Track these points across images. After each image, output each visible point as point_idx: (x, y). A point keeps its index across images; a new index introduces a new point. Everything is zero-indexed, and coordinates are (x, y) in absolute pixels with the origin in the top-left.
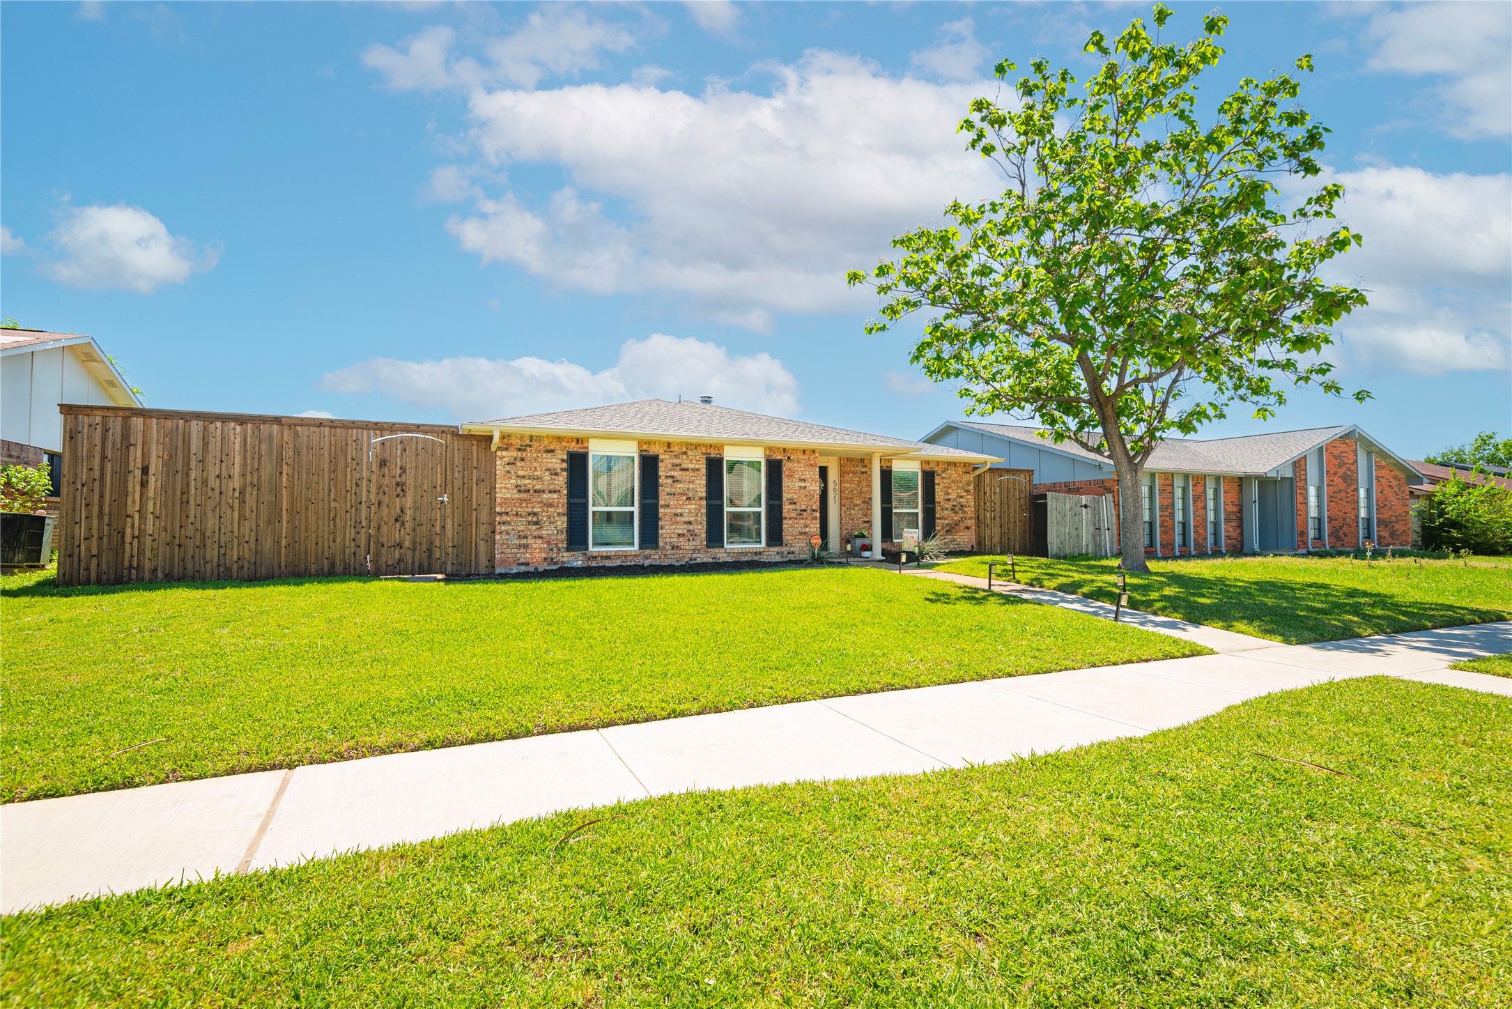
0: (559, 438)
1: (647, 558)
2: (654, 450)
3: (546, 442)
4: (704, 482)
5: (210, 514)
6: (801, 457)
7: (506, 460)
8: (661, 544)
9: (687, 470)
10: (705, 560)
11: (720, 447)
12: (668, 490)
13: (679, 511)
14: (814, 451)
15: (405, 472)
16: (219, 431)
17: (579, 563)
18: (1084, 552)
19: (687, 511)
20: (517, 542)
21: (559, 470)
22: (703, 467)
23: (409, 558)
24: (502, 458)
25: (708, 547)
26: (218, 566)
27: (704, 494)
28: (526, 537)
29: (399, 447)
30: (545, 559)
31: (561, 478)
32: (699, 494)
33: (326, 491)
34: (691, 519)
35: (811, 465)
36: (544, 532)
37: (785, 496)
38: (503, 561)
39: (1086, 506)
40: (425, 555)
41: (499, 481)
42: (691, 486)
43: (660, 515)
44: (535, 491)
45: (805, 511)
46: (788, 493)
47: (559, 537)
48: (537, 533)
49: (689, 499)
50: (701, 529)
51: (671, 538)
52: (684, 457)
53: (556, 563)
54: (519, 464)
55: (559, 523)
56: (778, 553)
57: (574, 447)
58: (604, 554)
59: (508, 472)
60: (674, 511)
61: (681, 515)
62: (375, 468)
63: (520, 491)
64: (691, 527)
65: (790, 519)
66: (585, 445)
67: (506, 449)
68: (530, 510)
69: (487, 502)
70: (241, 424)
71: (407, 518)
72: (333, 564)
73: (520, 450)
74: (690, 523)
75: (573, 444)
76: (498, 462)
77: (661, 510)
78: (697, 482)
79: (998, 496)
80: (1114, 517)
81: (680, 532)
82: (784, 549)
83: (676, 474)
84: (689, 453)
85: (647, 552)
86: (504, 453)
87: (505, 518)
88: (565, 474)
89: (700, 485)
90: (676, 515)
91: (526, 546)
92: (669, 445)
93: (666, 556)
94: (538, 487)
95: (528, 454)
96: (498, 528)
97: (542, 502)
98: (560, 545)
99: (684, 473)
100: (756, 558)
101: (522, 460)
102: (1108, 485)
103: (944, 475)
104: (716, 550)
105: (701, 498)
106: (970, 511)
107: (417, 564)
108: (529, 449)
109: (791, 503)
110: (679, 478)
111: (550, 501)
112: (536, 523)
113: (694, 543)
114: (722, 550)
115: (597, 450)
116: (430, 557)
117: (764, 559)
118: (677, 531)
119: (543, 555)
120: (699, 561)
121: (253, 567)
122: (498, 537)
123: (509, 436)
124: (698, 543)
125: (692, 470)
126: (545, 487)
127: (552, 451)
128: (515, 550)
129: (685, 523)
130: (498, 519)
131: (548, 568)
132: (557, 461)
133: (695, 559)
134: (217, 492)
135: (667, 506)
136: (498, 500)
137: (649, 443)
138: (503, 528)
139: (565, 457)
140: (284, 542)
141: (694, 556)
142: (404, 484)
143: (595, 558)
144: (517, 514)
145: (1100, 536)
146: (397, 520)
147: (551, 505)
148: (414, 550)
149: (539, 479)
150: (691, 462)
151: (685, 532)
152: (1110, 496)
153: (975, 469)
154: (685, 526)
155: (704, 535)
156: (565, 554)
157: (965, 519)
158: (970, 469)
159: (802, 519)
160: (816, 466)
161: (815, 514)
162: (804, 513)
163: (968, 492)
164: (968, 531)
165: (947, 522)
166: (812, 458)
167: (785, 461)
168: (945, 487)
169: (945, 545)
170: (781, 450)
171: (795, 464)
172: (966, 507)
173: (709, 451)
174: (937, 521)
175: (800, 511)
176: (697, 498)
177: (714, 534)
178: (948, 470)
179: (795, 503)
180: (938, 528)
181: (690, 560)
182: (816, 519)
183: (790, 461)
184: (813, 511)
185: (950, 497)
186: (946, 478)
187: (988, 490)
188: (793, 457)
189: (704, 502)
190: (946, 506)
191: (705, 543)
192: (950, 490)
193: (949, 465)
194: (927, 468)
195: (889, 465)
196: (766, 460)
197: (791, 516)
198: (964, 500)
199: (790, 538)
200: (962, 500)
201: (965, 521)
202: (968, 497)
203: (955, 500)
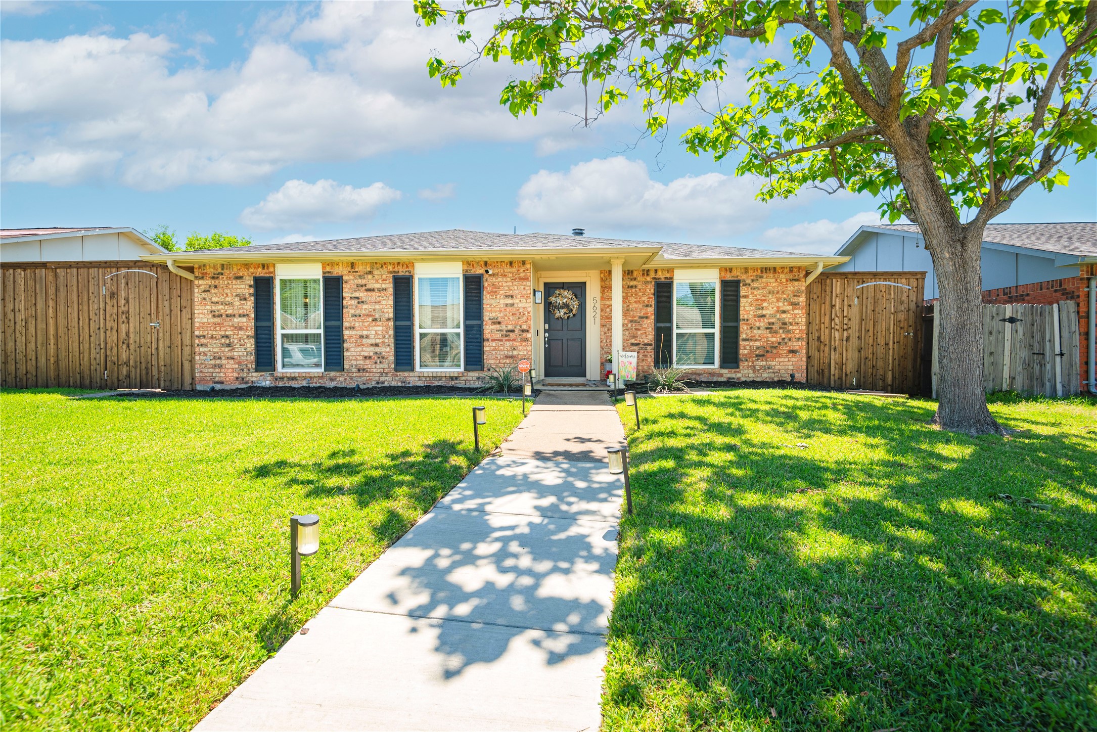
0: (246, 265)
1: (332, 380)
2: (337, 271)
3: (235, 270)
4: (391, 302)
5: (9, 338)
6: (508, 269)
7: (202, 287)
8: (346, 366)
9: (373, 290)
10: (394, 384)
11: (410, 264)
12: (352, 311)
13: (365, 333)
14: (524, 263)
15: (128, 302)
16: (12, 276)
17: (267, 383)
18: (1005, 387)
19: (373, 332)
20: (213, 362)
21: (247, 296)
22: (390, 286)
23: (133, 375)
24: (199, 286)
25: (396, 370)
26: (16, 377)
27: (391, 315)
28: (220, 358)
29: (123, 281)
30: (237, 378)
31: (249, 303)
32: (387, 316)
33: (76, 319)
34: (378, 341)
36: (235, 354)
37: (487, 315)
38: (202, 380)
39: (1012, 320)
40: (144, 372)
41: (197, 307)
42: (377, 307)
43: (345, 337)
44: (227, 316)
45: (512, 331)
46: (491, 311)
47: (248, 358)
48: (229, 354)
49: (375, 320)
50: (388, 351)
51: (357, 360)
52: (370, 276)
53: (247, 383)
54: (213, 291)
55: (248, 345)
56: (478, 378)
57: (260, 273)
58: (288, 375)
59: (204, 299)
60: (359, 333)
61: (367, 337)
62: (108, 300)
63: (214, 316)
64: (378, 349)
65: (493, 340)
66: (271, 269)
67: (202, 278)
68: (223, 333)
69: (189, 326)
70: (24, 270)
71: (131, 341)
72: (82, 378)
73: (213, 278)
74: (377, 345)
75: (260, 270)
76: (196, 291)
77: (346, 332)
78: (384, 302)
79: (855, 310)
80: (1076, 338)
81: (366, 354)
82: (485, 374)
83: (361, 294)
84: (376, 272)
85: (333, 374)
86: (201, 282)
87: (203, 341)
88: (252, 298)
89: (386, 306)
90: (361, 337)
91: (220, 366)
92: (353, 265)
93: (351, 378)
94: (229, 312)
95: (221, 282)
96: (197, 349)
97: (233, 326)
98: (250, 366)
99: (370, 293)
100: (452, 383)
101: (216, 287)
102: (1069, 287)
103: (755, 285)
104: (406, 374)
105: (389, 319)
106: (799, 328)
107: (138, 379)
108: (221, 277)
109: (494, 323)
110: (364, 299)
111: (240, 325)
112: (229, 345)
113: (382, 366)
114: (411, 374)
115: (282, 272)
116: (147, 374)
117: (461, 384)
118: (362, 353)
119: (235, 375)
120: (386, 384)
121: (34, 379)
122: (197, 358)
123: (204, 266)
124: (386, 366)
125: (379, 290)
126: (236, 312)
127: (240, 278)
128: (211, 370)
129: (372, 345)
130: (197, 341)
131: (240, 387)
132: (245, 288)
133: (383, 382)
134: (12, 322)
135: (352, 328)
136: (197, 325)
137: (332, 264)
138: (202, 349)
139: (252, 283)
140: (52, 360)
141: (382, 379)
142: (128, 312)
143: (282, 378)
144: (212, 337)
145: (1042, 365)
146: (123, 343)
147: (241, 329)
148: (136, 368)
149: (230, 304)
150: (377, 281)
151: (372, 354)
152: (1070, 305)
153: (807, 274)
154: (372, 349)
155: (392, 358)
156: (254, 374)
157: (790, 340)
158: (801, 275)
159: (509, 340)
160: (527, 279)
161: (525, 335)
162: (511, 334)
163: (795, 305)
164: (794, 357)
165: (758, 344)
166: (521, 270)
167: (486, 276)
168: (757, 300)
169: (754, 372)
170: (482, 263)
171: (500, 279)
172: (791, 324)
173: (396, 269)
174: (742, 343)
175: (507, 331)
176: (383, 319)
177: (404, 358)
178: (762, 277)
179: (499, 323)
180: (743, 352)
181: (378, 383)
182: (526, 340)
183: (493, 275)
184: (523, 331)
185: (764, 312)
186: (758, 288)
187: (838, 302)
188: (496, 271)
189: (391, 324)
190: (757, 324)
191: (393, 366)
192: (765, 304)
193: (765, 270)
194: (729, 277)
195: (668, 275)
196: (464, 275)
197: (494, 337)
198: (789, 316)
199: (492, 362)
200: (784, 316)
201: (789, 343)
202: (796, 312)
203: (772, 316)
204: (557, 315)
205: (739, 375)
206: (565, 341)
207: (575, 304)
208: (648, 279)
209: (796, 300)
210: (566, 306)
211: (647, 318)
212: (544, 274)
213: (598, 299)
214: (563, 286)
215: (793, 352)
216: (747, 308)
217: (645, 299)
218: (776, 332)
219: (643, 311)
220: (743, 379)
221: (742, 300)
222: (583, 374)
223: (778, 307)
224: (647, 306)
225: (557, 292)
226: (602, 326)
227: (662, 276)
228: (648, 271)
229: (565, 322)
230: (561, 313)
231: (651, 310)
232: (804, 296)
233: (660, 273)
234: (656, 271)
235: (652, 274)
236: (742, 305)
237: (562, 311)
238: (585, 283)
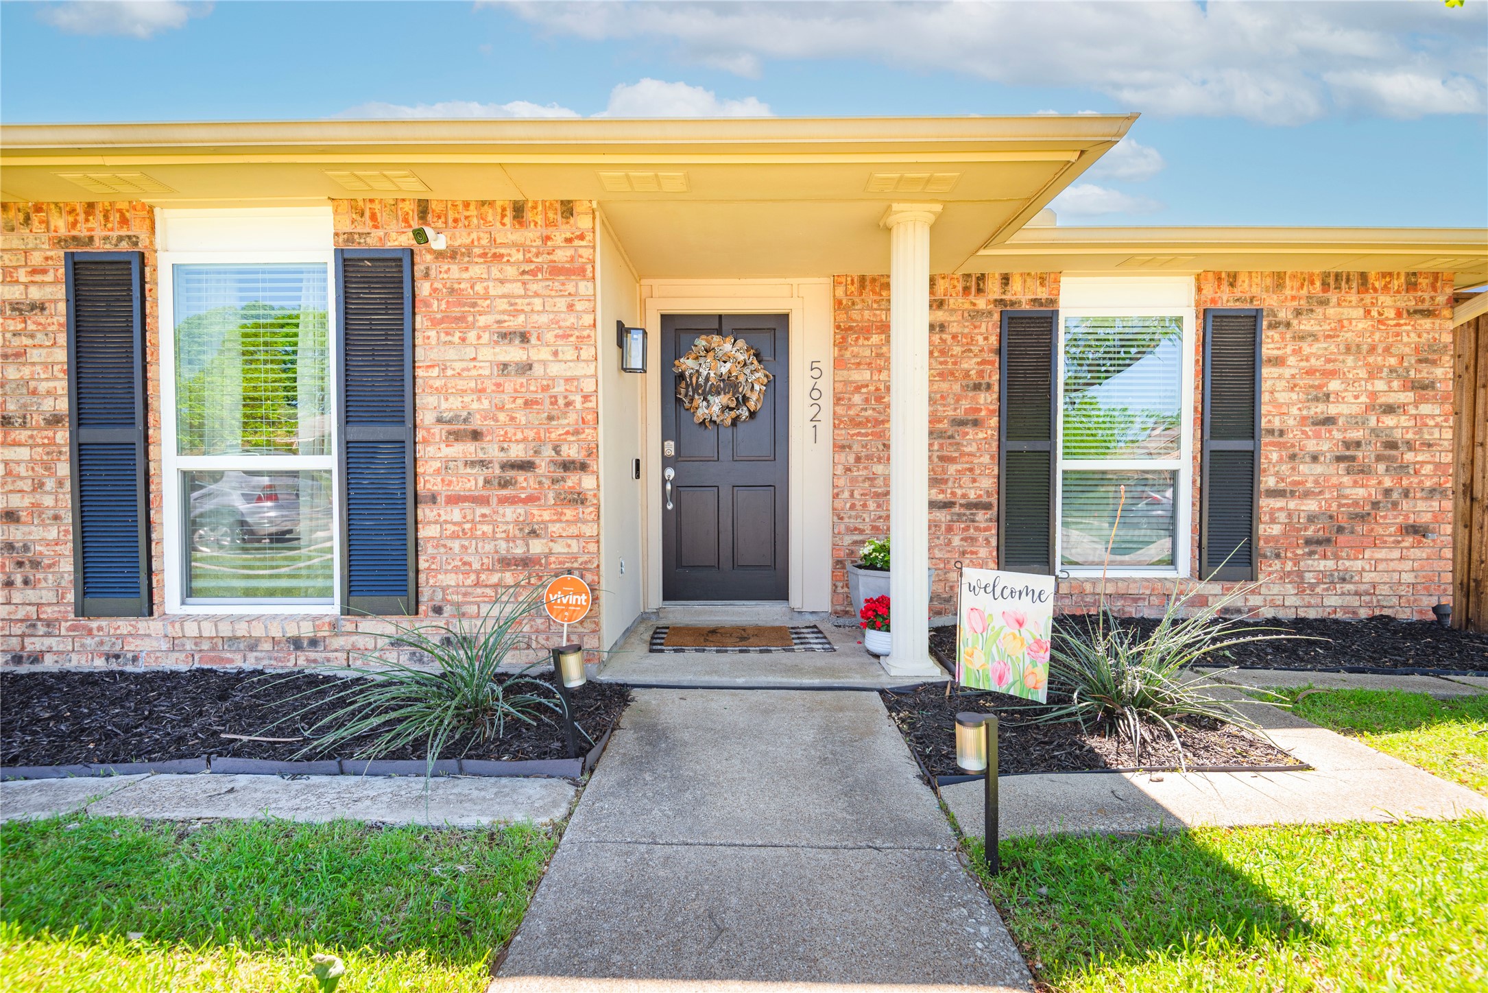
4: (61, 355)
6: (508, 234)
10: (75, 663)
11: (135, 212)
14: (568, 209)
22: (55, 293)
25: (81, 611)
27: (63, 405)
32: (48, 405)
34: (15, 502)
35: (556, 270)
37: (429, 406)
42: (8, 373)
45: (526, 466)
46: (443, 392)
50: (59, 540)
56: (397, 643)
64: (15, 534)
65: (454, 500)
74: (14, 516)
78: (35, 355)
82: (428, 627)
89: (43, 368)
100: (298, 661)
103: (1306, 325)
104: (124, 625)
105: (54, 421)
109: (457, 436)
113: (31, 596)
114: (143, 625)
117: (332, 665)
120: (49, 664)
124: (48, 596)
125: (11, 309)
133: (36, 658)
141: (33, 644)
150: (10, 277)
155: (67, 566)
157: (1406, 494)
158: (1441, 299)
159: (513, 501)
160: (579, 272)
161: (572, 480)
162: (521, 477)
163: (1422, 388)
164: (1418, 545)
165: (1311, 506)
166: (559, 237)
167: (424, 260)
168: (1310, 372)
169: (1300, 592)
170: (409, 207)
171: (477, 270)
172: (1410, 446)
173: (82, 231)
174: (1265, 504)
175: (504, 467)
176: (37, 419)
177: (110, 565)
178: (1324, 303)
179: (476, 435)
180: (1267, 530)
181: (18, 659)
182: (579, 499)
183: (451, 254)
184: (567, 466)
185: (1332, 410)
186: (1314, 336)
188: (462, 239)
189: (62, 436)
190: (1311, 446)
191: (70, 597)
192: (1334, 385)
194: (1226, 300)
195: (1042, 294)
196: (339, 252)
197: (458, 488)
198: (1404, 421)
199: (450, 580)
200: (1389, 421)
201: (1405, 505)
202: (1425, 409)
203: (1357, 421)
204: (702, 412)
205: (1255, 601)
206: (725, 492)
207: (755, 380)
208: (981, 303)
209: (1425, 373)
210: (729, 384)
211: (976, 423)
212: (661, 285)
213: (827, 365)
214: (719, 324)
215: (1417, 531)
216: (1282, 397)
217: (970, 364)
218: (1364, 471)
219: (965, 404)
220: (1268, 613)
221: (1266, 371)
222: (780, 592)
223: (1373, 395)
224: (977, 387)
225: (701, 342)
226: (839, 447)
227: (1023, 295)
228: (982, 278)
229: (726, 434)
230: (714, 407)
231: (988, 400)
232: (1447, 360)
233: (1016, 285)
234: (1006, 279)
235: (994, 289)
236: (1266, 386)
237: (717, 402)
238: (783, 319)
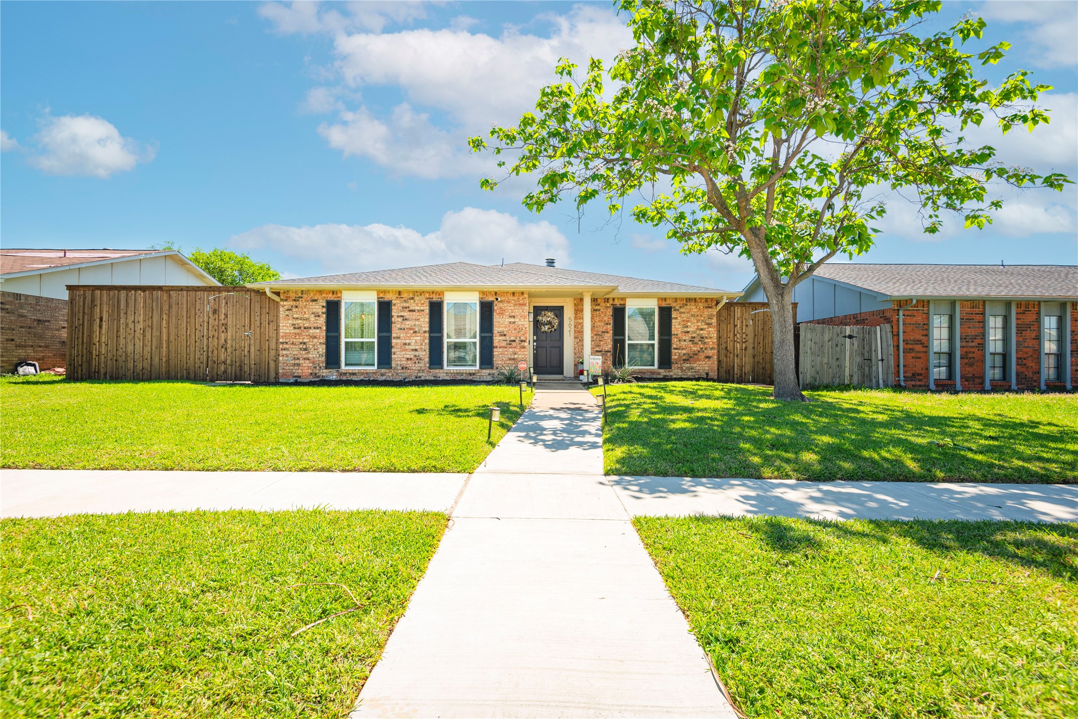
0: (320, 291)
1: (382, 375)
2: (388, 297)
3: (312, 295)
4: (427, 320)
5: (129, 342)
6: (511, 298)
7: (286, 307)
8: (393, 365)
9: (414, 311)
10: (428, 378)
11: (441, 293)
12: (399, 326)
13: (408, 341)
14: (523, 293)
15: (227, 317)
16: (133, 296)
17: (334, 377)
18: (847, 382)
19: (414, 341)
20: (293, 362)
21: (320, 314)
22: (427, 309)
23: (229, 371)
24: (283, 306)
25: (430, 368)
26: (134, 372)
27: (427, 329)
28: (298, 359)
29: (224, 301)
30: (311, 374)
31: (322, 319)
32: (424, 329)
33: (185, 329)
34: (417, 347)
35: (520, 305)
36: (310, 356)
37: (496, 330)
38: (284, 375)
39: (850, 337)
40: (238, 369)
41: (282, 322)
42: (417, 323)
43: (393, 344)
44: (305, 328)
45: (514, 341)
46: (499, 327)
47: (320, 359)
48: (305, 356)
49: (415, 332)
50: (425, 355)
51: (401, 361)
52: (412, 301)
53: (318, 377)
54: (294, 310)
55: (320, 350)
56: (489, 374)
57: (331, 297)
58: (350, 372)
59: (287, 315)
60: (404, 341)
61: (409, 344)
62: (211, 315)
63: (295, 328)
64: (417, 353)
65: (500, 347)
66: (339, 295)
67: (286, 300)
68: (301, 340)
69: (274, 335)
70: (144, 292)
71: (229, 346)
72: (188, 373)
73: (295, 300)
74: (416, 350)
75: (330, 295)
76: (281, 309)
77: (394, 341)
78: (422, 320)
79: (751, 328)
80: (891, 349)
81: (408, 357)
82: (495, 371)
83: (406, 314)
84: (416, 298)
85: (383, 371)
86: (285, 303)
87: (285, 346)
88: (325, 316)
89: (424, 322)
90: (405, 344)
91: (298, 365)
92: (400, 293)
93: (397, 374)
94: (307, 325)
95: (301, 303)
96: (281, 352)
97: (309, 335)
98: (321, 365)
99: (412, 313)
100: (470, 378)
101: (296, 307)
102: (888, 315)
103: (682, 310)
104: (437, 371)
105: (425, 332)
106: (712, 341)
107: (233, 375)
108: (300, 299)
109: (501, 335)
110: (407, 317)
111: (315, 335)
112: (305, 350)
113: (419, 365)
114: (441, 371)
115: (347, 298)
116: (241, 370)
117: (477, 378)
118: (405, 356)
119: (310, 371)
120: (423, 378)
121: (149, 373)
122: (281, 358)
123: (288, 291)
124: (423, 365)
125: (418, 311)
126: (311, 325)
127: (316, 300)
128: (292, 368)
129: (412, 350)
130: (281, 346)
131: (313, 380)
132: (319, 308)
133: (420, 377)
134: (133, 331)
135: (398, 338)
136: (281, 334)
137: (384, 292)
138: (284, 352)
139: (325, 304)
140: (164, 359)
141: (420, 375)
142: (227, 324)
143: (345, 374)
144: (293, 344)
145: (870, 367)
146: (222, 347)
147: (315, 337)
148: (232, 366)
149: (307, 319)
150: (417, 305)
151: (412, 357)
152: (887, 327)
153: (717, 303)
154: (413, 353)
155: (427, 360)
156: (324, 371)
157: (706, 349)
158: (713, 304)
159: (511, 347)
160: (525, 305)
161: (523, 344)
162: (513, 343)
163: (709, 324)
164: (709, 361)
165: (684, 352)
166: (521, 299)
167: (496, 302)
168: (684, 321)
169: (682, 372)
170: (493, 293)
171: (505, 305)
172: (707, 338)
173: (431, 297)
174: (673, 351)
175: (510, 341)
176: (421, 332)
177: (436, 359)
178: (686, 305)
179: (505, 335)
180: (674, 357)
181: (416, 377)
182: (524, 347)
183: (501, 301)
184: (522, 341)
185: (689, 330)
186: (684, 313)
187: (739, 323)
188: (503, 299)
189: (427, 335)
190: (684, 338)
191: (428, 365)
192: (689, 324)
193: (689, 300)
194: (664, 304)
195: (622, 303)
196: (480, 301)
197: (501, 345)
198: (705, 332)
199: (500, 362)
200: (702, 332)
201: (706, 351)
202: (710, 329)
203: (694, 332)
204: (543, 329)
205: (671, 374)
206: (548, 348)
207: (556, 322)
208: (608, 305)
209: (709, 321)
210: (550, 323)
211: (607, 332)
212: (533, 300)
213: (573, 318)
214: (547, 308)
215: (708, 357)
216: (677, 327)
217: (606, 319)
218: (696, 343)
219: (605, 328)
220: (675, 376)
221: (673, 321)
222: (562, 373)
223: (698, 326)
224: (607, 324)
225: (543, 313)
226: (576, 338)
227: (618, 303)
228: (608, 299)
229: (548, 335)
230: (546, 328)
231: (610, 327)
232: (715, 318)
233: (616, 300)
234: (614, 299)
235: (611, 302)
236: (673, 324)
237: (547, 327)
238: (563, 307)
